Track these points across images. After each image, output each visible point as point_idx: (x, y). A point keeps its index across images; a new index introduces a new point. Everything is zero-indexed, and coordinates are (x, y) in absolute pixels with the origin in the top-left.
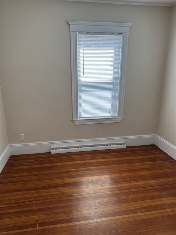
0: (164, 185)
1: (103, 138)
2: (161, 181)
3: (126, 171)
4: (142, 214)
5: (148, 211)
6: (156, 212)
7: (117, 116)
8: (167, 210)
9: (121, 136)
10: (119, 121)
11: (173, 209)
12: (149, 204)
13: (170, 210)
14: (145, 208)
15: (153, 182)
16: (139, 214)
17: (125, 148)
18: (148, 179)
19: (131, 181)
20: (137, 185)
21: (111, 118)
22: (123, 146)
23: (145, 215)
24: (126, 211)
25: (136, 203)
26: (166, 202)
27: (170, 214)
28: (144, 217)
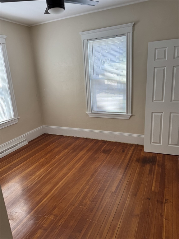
0: (73, 149)
1: (7, 142)
2: (70, 147)
3: (46, 154)
4: (78, 165)
5: (79, 162)
6: (82, 160)
7: (13, 118)
8: (85, 157)
9: (21, 135)
10: (17, 122)
11: (87, 155)
12: (76, 160)
13: (86, 156)
14: (76, 162)
15: (66, 150)
16: (77, 166)
17: (27, 143)
18: (63, 150)
19: (55, 157)
20: (60, 157)
21: (9, 121)
22: (26, 143)
23: (80, 164)
24: (69, 169)
25: (70, 163)
26: (81, 154)
27: (88, 157)
28: (80, 165)
